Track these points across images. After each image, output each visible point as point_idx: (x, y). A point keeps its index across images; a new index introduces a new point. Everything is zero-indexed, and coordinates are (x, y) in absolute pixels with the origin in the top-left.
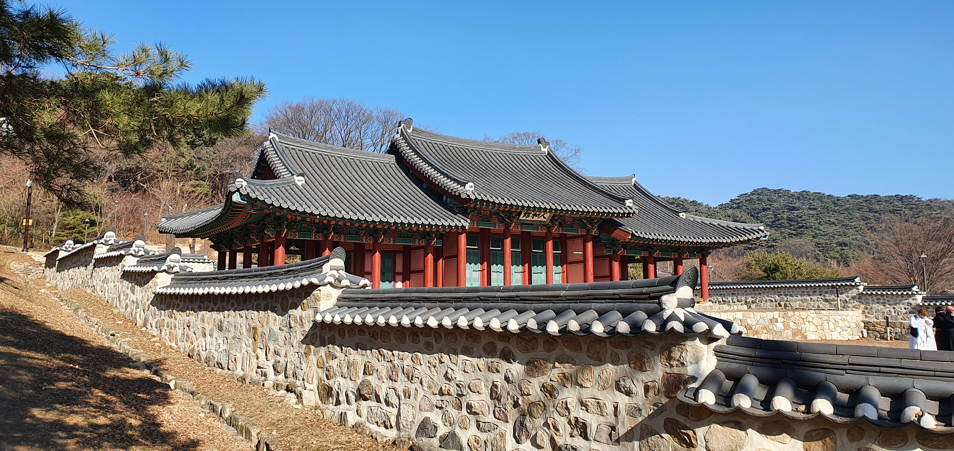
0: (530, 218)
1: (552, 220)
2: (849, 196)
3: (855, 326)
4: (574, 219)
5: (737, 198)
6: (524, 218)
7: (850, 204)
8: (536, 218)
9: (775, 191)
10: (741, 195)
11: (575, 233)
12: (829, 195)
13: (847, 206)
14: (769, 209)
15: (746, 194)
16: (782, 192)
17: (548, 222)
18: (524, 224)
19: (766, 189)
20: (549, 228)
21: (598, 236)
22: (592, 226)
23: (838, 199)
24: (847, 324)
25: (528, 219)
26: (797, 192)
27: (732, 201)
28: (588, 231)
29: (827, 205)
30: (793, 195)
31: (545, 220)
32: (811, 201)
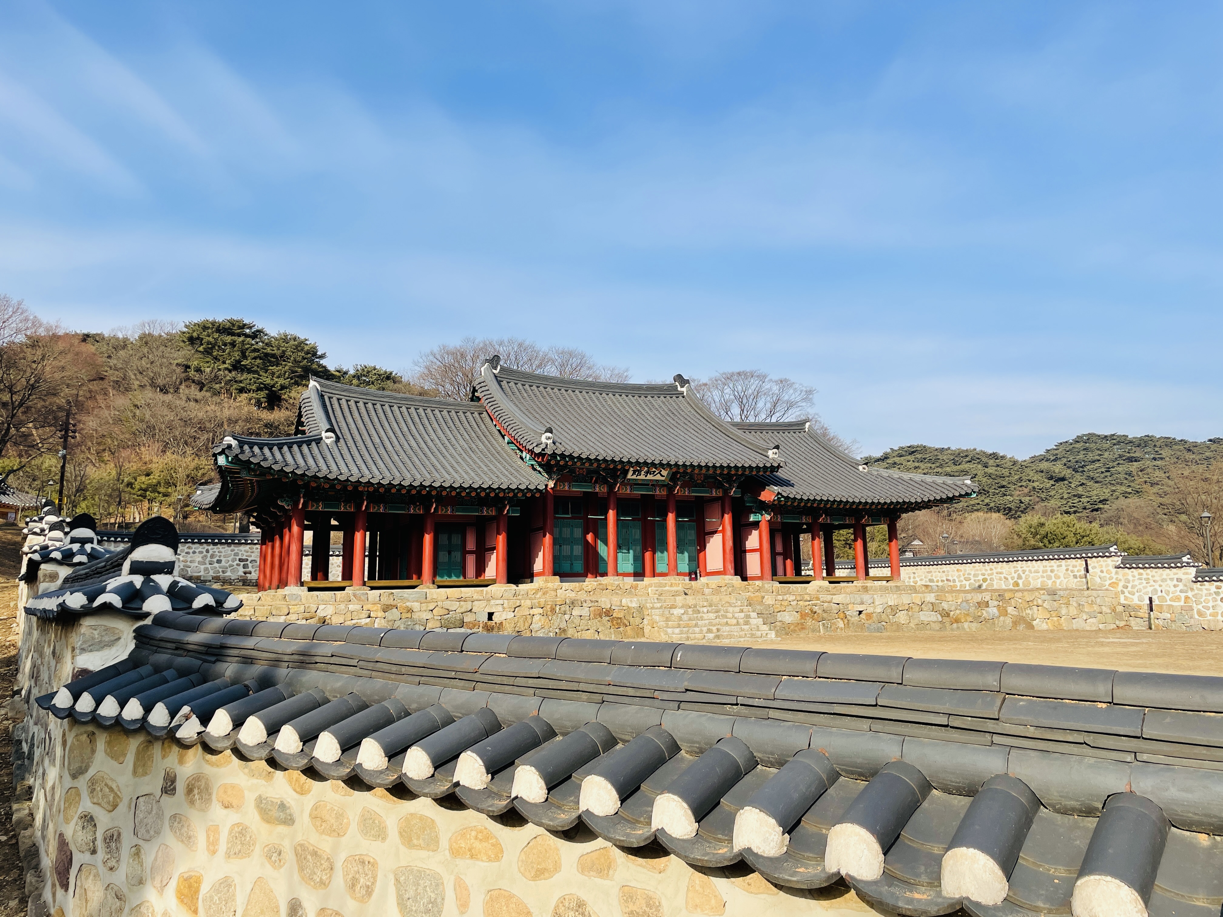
0: (642, 477)
1: (673, 477)
2: (1210, 440)
3: (1110, 611)
4: (707, 477)
5: (1055, 447)
6: (634, 477)
7: (1212, 451)
8: (650, 477)
9: (1106, 437)
10: (1061, 444)
11: (708, 495)
12: (1181, 441)
13: (1207, 454)
14: (1099, 460)
15: (1066, 442)
16: (1115, 437)
17: (667, 481)
18: (635, 484)
19: (1094, 434)
20: (671, 489)
21: (741, 498)
22: (730, 485)
23: (1195, 445)
24: (1096, 608)
25: (639, 477)
26: (1137, 438)
27: (1048, 451)
28: (726, 491)
29: (1179, 453)
30: (1131, 442)
31: (663, 478)
32: (1156, 449)
